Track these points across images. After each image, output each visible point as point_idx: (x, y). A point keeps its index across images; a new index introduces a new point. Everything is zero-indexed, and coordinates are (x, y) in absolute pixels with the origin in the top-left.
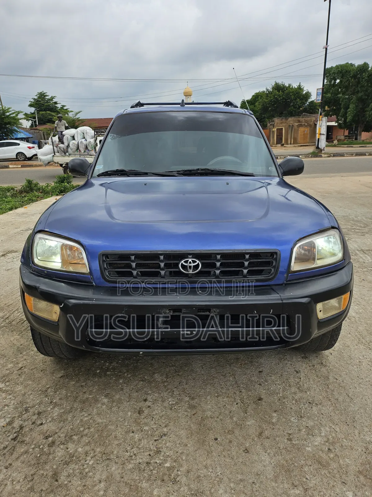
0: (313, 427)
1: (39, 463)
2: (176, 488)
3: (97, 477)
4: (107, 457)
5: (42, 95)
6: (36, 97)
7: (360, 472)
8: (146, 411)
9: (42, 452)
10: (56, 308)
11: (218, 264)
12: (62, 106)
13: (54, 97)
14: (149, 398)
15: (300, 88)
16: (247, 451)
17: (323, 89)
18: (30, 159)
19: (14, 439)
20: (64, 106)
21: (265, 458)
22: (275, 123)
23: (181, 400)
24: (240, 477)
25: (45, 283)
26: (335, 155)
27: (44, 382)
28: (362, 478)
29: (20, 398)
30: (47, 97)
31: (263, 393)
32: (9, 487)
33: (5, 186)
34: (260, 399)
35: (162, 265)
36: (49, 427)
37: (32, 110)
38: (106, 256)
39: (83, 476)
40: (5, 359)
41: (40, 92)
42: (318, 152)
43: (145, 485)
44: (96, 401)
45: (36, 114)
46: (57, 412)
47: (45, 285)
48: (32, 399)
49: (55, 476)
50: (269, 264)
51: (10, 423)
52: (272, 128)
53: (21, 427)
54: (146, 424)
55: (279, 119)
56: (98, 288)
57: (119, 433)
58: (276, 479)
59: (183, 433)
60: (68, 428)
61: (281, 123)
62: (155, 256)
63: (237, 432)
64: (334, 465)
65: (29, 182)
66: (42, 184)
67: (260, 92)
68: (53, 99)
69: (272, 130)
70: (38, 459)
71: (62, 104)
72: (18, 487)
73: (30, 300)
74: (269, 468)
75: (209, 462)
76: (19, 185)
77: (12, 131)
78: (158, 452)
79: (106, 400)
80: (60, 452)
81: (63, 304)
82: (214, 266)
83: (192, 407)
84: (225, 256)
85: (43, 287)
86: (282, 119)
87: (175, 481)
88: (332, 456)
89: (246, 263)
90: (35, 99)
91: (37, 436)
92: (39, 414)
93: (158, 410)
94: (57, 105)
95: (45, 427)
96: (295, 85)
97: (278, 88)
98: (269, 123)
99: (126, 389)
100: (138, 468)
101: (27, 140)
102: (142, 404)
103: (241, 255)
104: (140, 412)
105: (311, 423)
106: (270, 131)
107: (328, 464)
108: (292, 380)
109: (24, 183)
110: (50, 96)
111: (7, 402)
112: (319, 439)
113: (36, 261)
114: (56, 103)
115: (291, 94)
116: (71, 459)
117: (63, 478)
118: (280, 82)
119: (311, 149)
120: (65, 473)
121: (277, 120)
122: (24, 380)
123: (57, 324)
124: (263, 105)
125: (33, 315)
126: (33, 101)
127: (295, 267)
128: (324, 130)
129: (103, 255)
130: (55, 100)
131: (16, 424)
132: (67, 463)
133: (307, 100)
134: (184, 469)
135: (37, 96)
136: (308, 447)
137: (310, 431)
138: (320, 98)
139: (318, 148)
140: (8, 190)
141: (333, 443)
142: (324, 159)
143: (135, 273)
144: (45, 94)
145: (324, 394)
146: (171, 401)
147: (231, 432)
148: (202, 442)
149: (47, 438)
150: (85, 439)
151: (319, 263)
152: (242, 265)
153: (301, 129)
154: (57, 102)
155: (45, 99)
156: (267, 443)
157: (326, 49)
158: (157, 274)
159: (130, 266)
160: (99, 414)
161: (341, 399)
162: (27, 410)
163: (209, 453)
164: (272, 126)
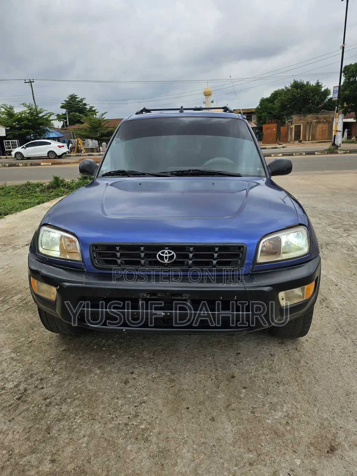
0: (277, 403)
1: (36, 419)
2: (147, 445)
3: (83, 432)
4: (92, 417)
5: (73, 98)
6: (67, 100)
7: (311, 444)
8: (131, 382)
9: (40, 410)
10: (54, 290)
11: (191, 255)
12: (90, 107)
13: (84, 99)
14: (136, 371)
15: (318, 86)
16: (213, 419)
17: (339, 87)
18: (60, 157)
19: (19, 399)
20: (92, 107)
21: (228, 426)
22: (293, 120)
23: (162, 375)
24: (203, 440)
25: (46, 268)
26: (351, 152)
27: (48, 354)
28: (312, 449)
29: (27, 366)
30: (77, 99)
31: (236, 371)
32: (10, 436)
33: (35, 182)
34: (233, 377)
35: (142, 255)
36: (48, 390)
37: (64, 111)
38: (96, 246)
39: (71, 431)
40: (18, 334)
41: (72, 94)
42: (334, 149)
43: (121, 441)
44: (90, 371)
45: (67, 115)
46: (56, 378)
47: (46, 270)
48: (38, 367)
49: (48, 430)
50: (237, 256)
51: (16, 386)
52: (290, 125)
53: (26, 390)
54: (130, 393)
55: (297, 116)
56: (89, 273)
57: (106, 398)
58: (234, 444)
59: (160, 402)
60: (64, 392)
61: (299, 119)
62: (136, 247)
63: (207, 403)
64: (289, 436)
65: (56, 179)
66: (68, 180)
67: (280, 90)
68: (83, 101)
69: (290, 127)
70: (36, 415)
71: (90, 106)
72: (17, 437)
73: (35, 282)
74: (230, 435)
75: (178, 427)
76: (47, 181)
77: (45, 131)
78: (136, 416)
79: (98, 372)
80: (54, 411)
81: (59, 287)
82: (187, 257)
83: (171, 381)
84: (197, 248)
85: (44, 272)
86: (300, 116)
87: (146, 440)
88: (288, 428)
89: (216, 255)
90: (66, 101)
91: (37, 397)
92: (42, 379)
93: (142, 382)
94: (86, 107)
95: (45, 390)
96: (313, 83)
97: (297, 85)
98: (287, 120)
99: (118, 363)
100: (117, 427)
101: (58, 139)
102: (129, 376)
103: (211, 248)
104: (126, 382)
105: (275, 400)
106: (288, 128)
107: (284, 435)
108: (265, 362)
109: (52, 180)
110: (80, 99)
111: (16, 368)
112: (280, 413)
113: (41, 249)
114: (85, 104)
115: (309, 91)
116: (62, 417)
117: (54, 432)
118: (298, 80)
119: (327, 146)
120: (56, 428)
121: (295, 117)
122: (33, 351)
123: (54, 303)
124: (282, 102)
125: (37, 296)
126: (65, 103)
127: (261, 259)
128: (340, 127)
129: (93, 245)
130: (84, 102)
131: (21, 387)
132: (59, 420)
133: (325, 97)
134: (156, 431)
135: (68, 98)
136: (268, 419)
137: (273, 407)
138: (336, 95)
139: (334, 144)
140: (38, 186)
141: (292, 418)
142: (340, 155)
143: (119, 261)
144: (76, 96)
145: (293, 376)
146: (154, 375)
147: (202, 403)
148: (175, 411)
149: (45, 399)
150: (77, 402)
151: (284, 256)
152: (212, 257)
153: (320, 126)
154: (87, 104)
155: (76, 101)
156: (232, 414)
157: (343, 48)
158: (138, 263)
159: (115, 256)
160: (91, 382)
161: (307, 380)
162: (31, 376)
163: (180, 419)
164: (290, 123)
